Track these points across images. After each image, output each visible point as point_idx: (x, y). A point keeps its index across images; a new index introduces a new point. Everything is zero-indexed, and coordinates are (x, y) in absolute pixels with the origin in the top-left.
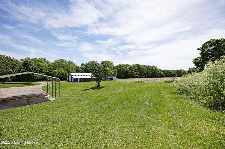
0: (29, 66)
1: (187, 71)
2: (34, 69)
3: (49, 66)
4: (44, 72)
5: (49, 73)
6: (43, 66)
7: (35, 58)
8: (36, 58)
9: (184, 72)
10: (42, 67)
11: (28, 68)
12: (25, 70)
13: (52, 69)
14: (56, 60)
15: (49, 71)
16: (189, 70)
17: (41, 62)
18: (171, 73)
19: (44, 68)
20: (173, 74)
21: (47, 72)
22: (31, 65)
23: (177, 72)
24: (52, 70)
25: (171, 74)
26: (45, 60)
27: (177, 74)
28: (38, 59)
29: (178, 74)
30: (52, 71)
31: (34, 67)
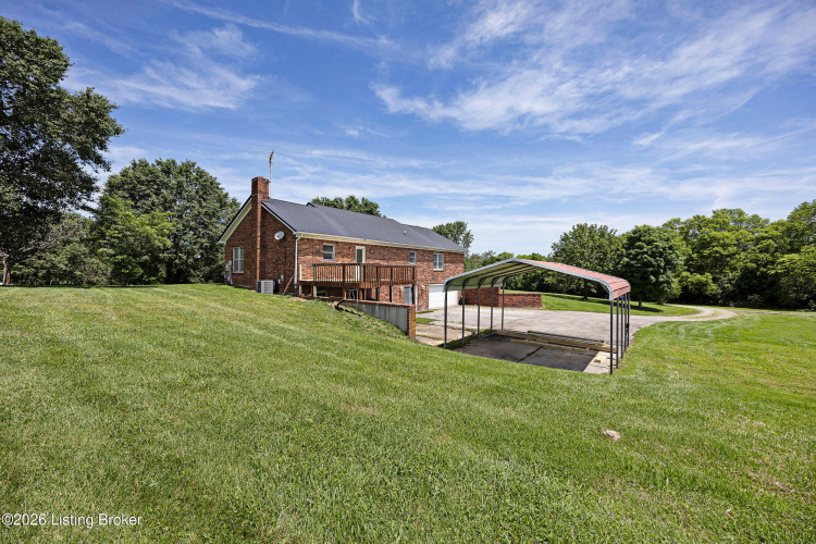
0: (641, 248)
2: (661, 255)
3: (758, 241)
4: (735, 269)
5: (758, 269)
6: (727, 241)
7: (698, 217)
8: (701, 215)
10: (724, 246)
11: (638, 254)
12: (631, 259)
13: (776, 251)
14: (804, 206)
15: (756, 261)
17: (723, 226)
19: (732, 249)
21: (746, 268)
22: (649, 243)
24: (772, 255)
26: (741, 213)
28: (709, 215)
30: (773, 263)
31: (657, 247)
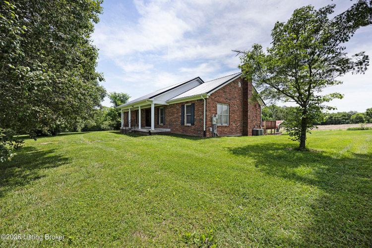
1: (363, 114)
9: (358, 115)
16: (367, 112)
18: (332, 117)
20: (335, 119)
23: (344, 116)
25: (332, 119)
27: (344, 119)
29: (346, 119)
